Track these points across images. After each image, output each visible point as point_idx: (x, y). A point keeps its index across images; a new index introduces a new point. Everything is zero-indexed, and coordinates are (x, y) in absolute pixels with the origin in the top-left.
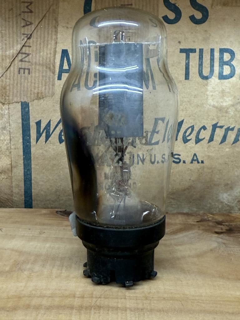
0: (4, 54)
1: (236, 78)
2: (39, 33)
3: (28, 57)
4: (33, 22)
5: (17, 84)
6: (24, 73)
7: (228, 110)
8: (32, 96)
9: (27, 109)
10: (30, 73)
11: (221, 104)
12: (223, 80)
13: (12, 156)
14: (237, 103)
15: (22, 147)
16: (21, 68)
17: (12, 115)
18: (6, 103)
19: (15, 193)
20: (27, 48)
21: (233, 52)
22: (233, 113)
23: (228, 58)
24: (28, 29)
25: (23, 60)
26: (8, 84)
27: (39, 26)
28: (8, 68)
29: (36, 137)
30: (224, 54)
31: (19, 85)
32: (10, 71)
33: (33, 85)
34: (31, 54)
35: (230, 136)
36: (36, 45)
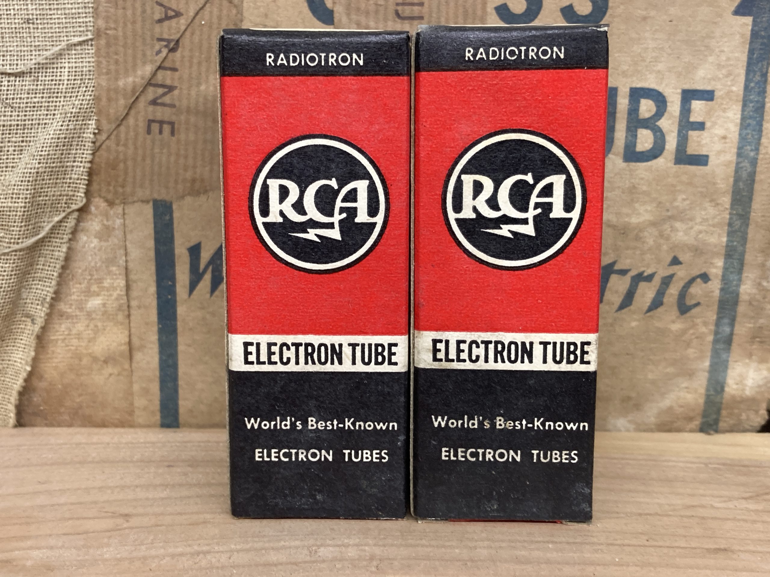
0: (112, 87)
1: (666, 158)
2: (196, 39)
3: (171, 94)
4: (182, 11)
5: (144, 159)
6: (161, 132)
7: (641, 235)
8: (180, 187)
9: (167, 218)
10: (176, 132)
11: (626, 220)
12: (634, 164)
13: (132, 325)
14: (664, 220)
15: (155, 303)
16: (153, 121)
17: (131, 231)
18: (117, 201)
19: (139, 408)
20: (169, 72)
21: (664, 97)
22: (654, 241)
23: (650, 111)
24: (170, 28)
25: (159, 101)
26: (121, 157)
27: (197, 20)
28: (123, 120)
29: (187, 282)
30: (639, 102)
31: (148, 161)
32: (128, 127)
33: (182, 161)
34: (176, 87)
35: (643, 296)
36: (191, 67)
